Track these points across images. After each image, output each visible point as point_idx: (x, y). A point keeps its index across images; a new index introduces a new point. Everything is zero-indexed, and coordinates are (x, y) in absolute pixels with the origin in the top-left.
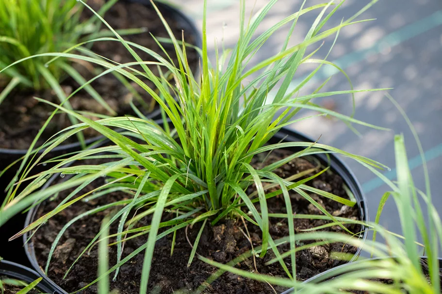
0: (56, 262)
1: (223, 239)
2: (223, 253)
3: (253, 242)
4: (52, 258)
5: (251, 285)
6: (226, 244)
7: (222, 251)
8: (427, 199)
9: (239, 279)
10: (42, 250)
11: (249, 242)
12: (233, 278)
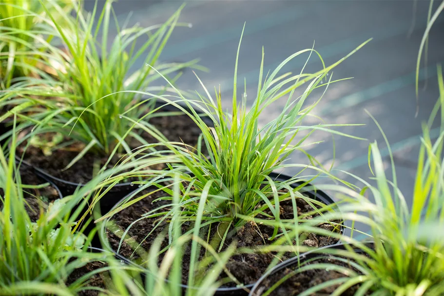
0: (124, 249)
1: (243, 235)
2: (244, 243)
3: (264, 238)
4: (121, 247)
5: (265, 258)
6: (246, 238)
7: (242, 241)
8: (394, 185)
9: (255, 258)
10: (114, 243)
11: (262, 238)
12: (251, 257)
